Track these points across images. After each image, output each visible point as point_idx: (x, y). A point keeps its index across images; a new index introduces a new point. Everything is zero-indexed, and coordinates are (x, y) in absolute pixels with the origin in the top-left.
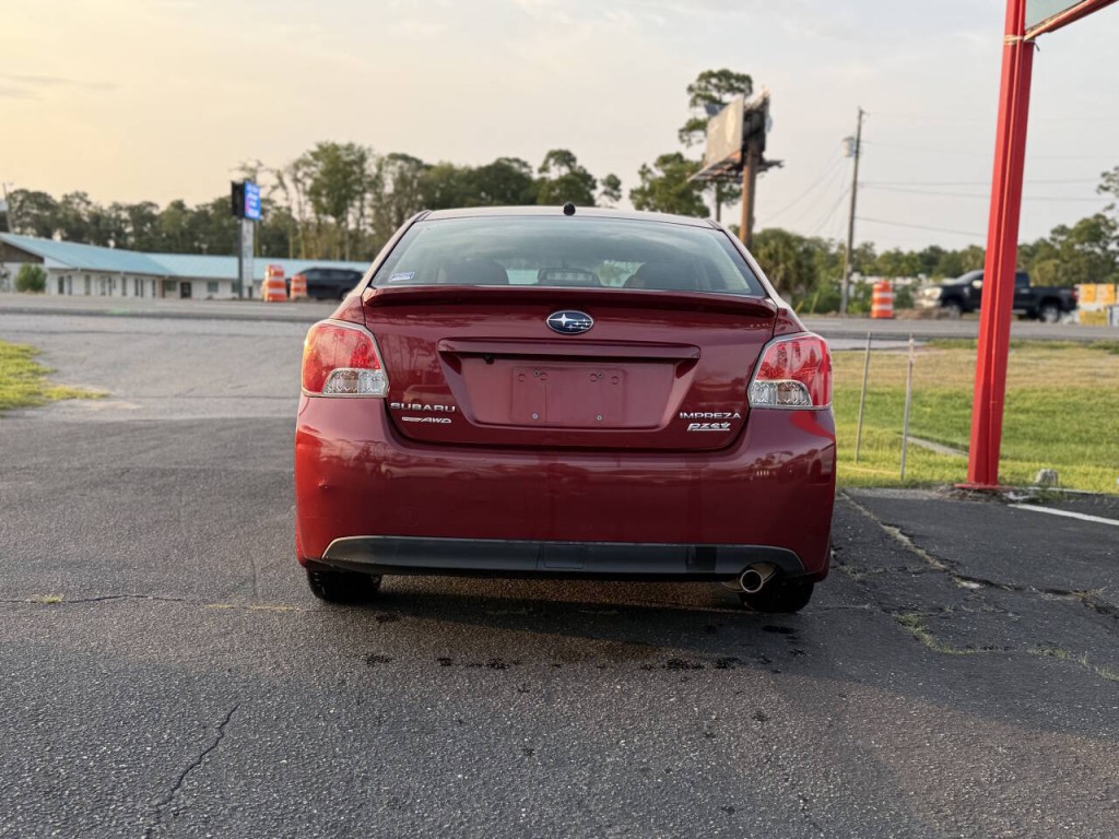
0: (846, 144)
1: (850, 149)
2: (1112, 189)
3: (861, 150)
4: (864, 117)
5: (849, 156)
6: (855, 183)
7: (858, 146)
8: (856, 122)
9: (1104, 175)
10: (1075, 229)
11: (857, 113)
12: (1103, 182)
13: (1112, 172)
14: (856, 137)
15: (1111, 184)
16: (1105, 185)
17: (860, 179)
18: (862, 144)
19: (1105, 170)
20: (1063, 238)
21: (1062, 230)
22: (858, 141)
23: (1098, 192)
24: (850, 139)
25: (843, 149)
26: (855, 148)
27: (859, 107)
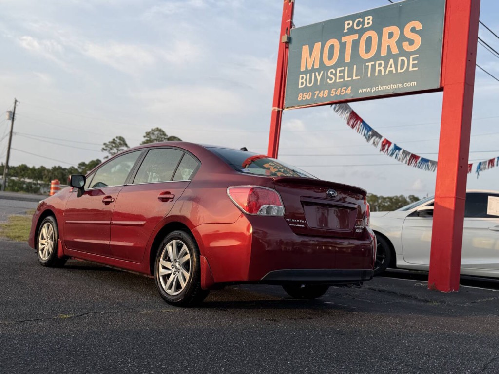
0: (8, 114)
1: (10, 117)
2: (108, 150)
3: (15, 118)
4: (17, 103)
5: (9, 119)
6: (11, 132)
7: (14, 116)
8: (13, 105)
9: (105, 144)
10: (89, 164)
11: (14, 101)
12: (104, 146)
13: (108, 143)
14: (13, 111)
15: (107, 148)
16: (105, 148)
17: (14, 131)
18: (16, 115)
19: (105, 142)
20: (84, 167)
21: (83, 164)
22: (14, 113)
23: (102, 151)
24: (10, 112)
25: (7, 116)
26: (12, 116)
27: (15, 98)
